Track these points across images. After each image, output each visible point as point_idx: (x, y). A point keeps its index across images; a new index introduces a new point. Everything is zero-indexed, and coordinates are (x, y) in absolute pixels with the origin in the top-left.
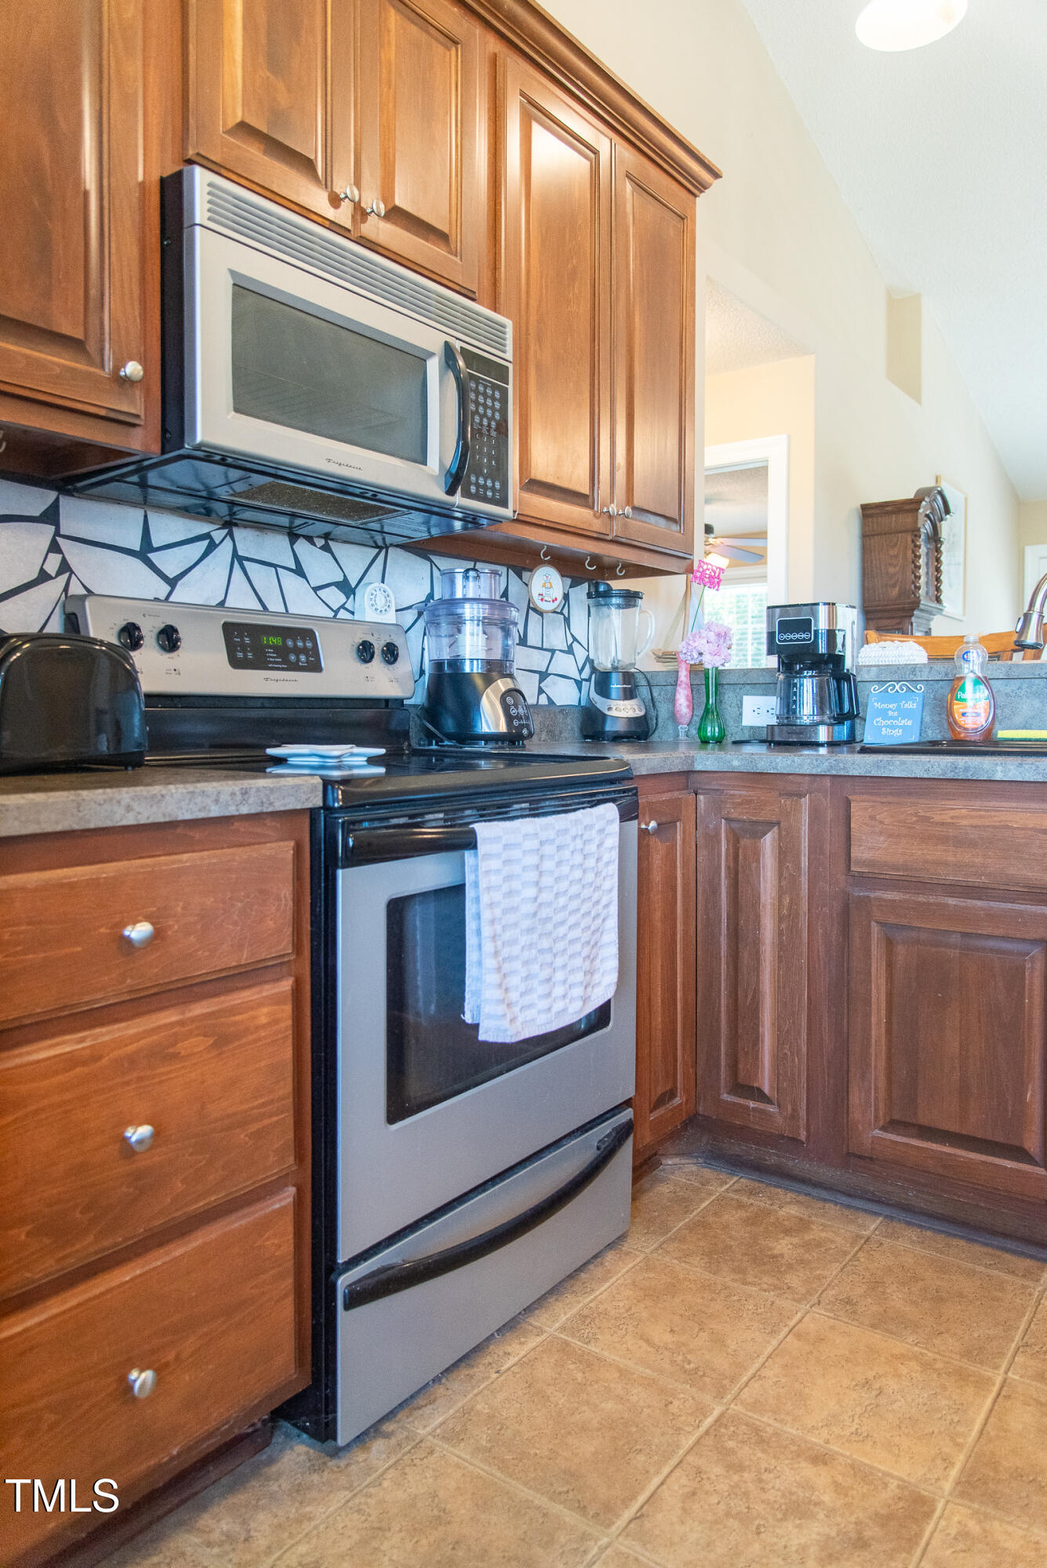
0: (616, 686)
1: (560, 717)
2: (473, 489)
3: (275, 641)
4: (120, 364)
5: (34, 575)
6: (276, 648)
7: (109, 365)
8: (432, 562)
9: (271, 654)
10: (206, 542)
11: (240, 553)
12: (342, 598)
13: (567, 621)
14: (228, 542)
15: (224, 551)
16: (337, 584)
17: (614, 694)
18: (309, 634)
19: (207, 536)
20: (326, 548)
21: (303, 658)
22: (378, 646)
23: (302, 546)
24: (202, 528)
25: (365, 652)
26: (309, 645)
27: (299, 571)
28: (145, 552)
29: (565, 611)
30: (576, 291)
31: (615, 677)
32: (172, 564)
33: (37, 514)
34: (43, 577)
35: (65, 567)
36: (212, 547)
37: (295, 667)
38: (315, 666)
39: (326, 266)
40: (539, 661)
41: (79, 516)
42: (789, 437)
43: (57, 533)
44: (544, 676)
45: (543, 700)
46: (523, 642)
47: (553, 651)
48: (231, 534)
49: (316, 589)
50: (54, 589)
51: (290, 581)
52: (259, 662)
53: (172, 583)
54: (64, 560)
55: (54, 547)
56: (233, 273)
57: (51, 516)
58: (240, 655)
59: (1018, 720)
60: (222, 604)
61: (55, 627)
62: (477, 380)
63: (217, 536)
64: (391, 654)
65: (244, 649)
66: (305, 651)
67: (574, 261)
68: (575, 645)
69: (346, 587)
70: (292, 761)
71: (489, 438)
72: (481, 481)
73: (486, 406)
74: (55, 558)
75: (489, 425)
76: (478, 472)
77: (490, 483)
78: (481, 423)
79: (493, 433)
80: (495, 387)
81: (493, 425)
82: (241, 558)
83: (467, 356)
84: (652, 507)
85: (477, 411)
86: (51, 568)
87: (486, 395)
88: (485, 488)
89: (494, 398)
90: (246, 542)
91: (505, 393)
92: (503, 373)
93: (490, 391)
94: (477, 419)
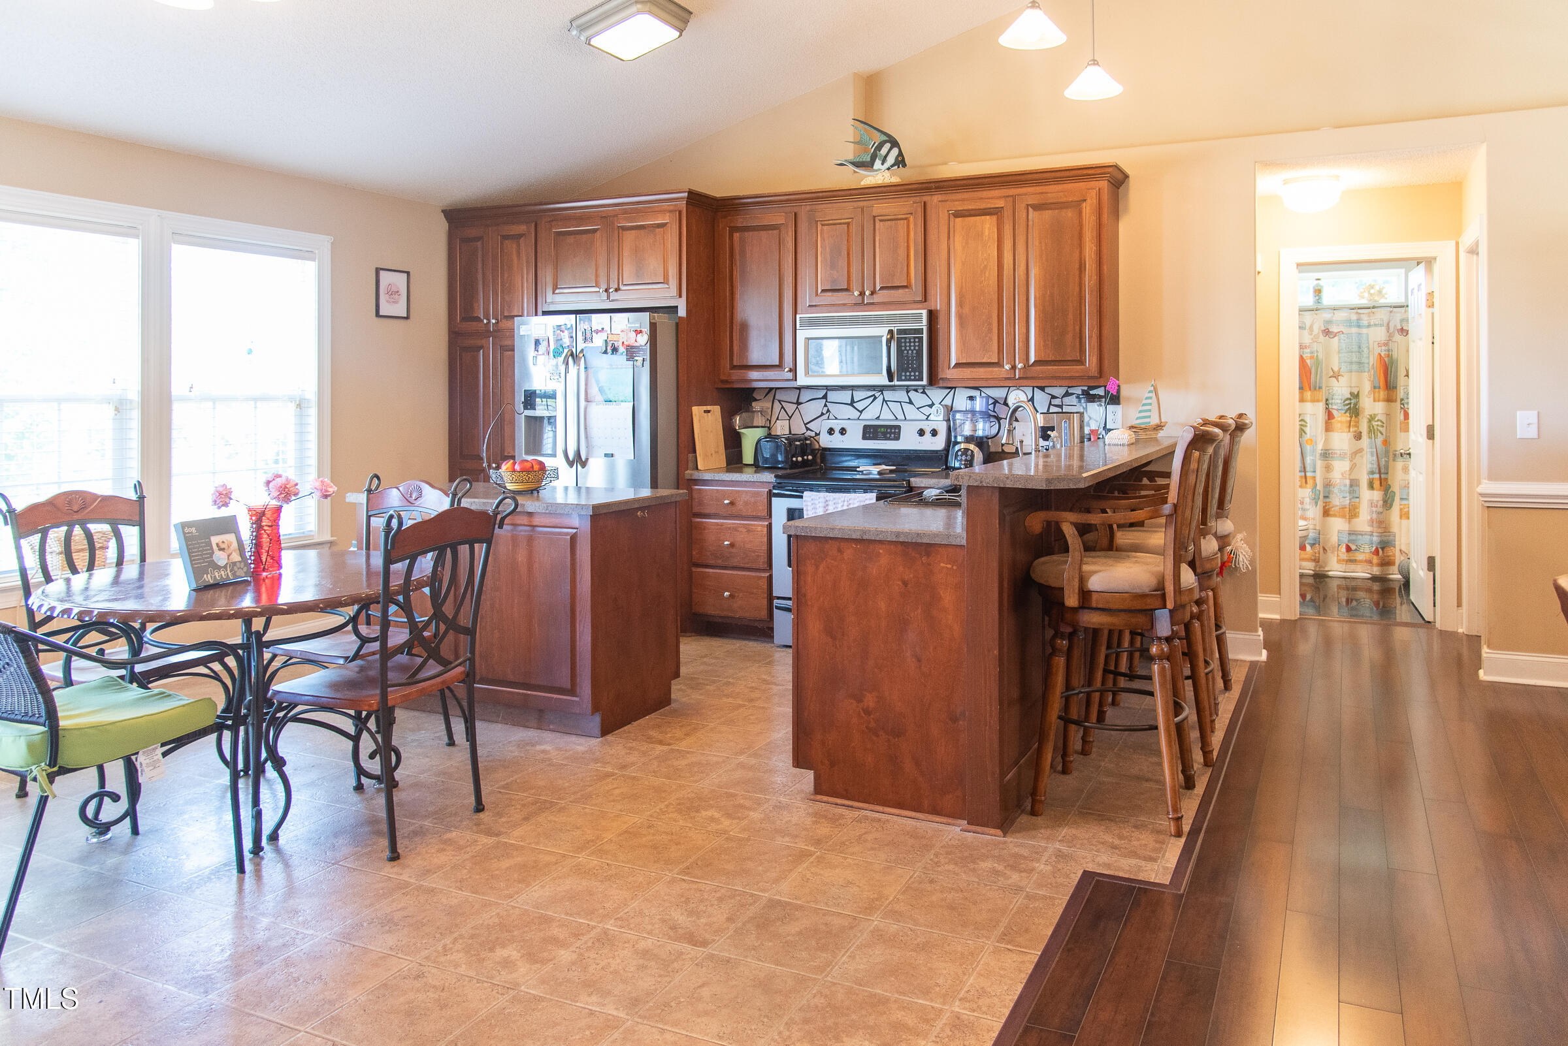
2: (903, 378)
3: (884, 430)
4: (788, 368)
6: (883, 433)
9: (880, 434)
10: (873, 398)
14: (881, 397)
15: (880, 400)
16: (928, 406)
18: (898, 427)
19: (874, 395)
20: (924, 392)
21: (893, 436)
22: (929, 430)
23: (912, 394)
24: (873, 393)
25: (921, 433)
26: (897, 431)
27: (911, 402)
28: (852, 403)
32: (860, 406)
33: (821, 397)
34: (823, 414)
35: (828, 411)
36: (875, 398)
37: (888, 440)
38: (897, 438)
41: (832, 395)
43: (826, 402)
48: (882, 393)
49: (918, 409)
50: (825, 417)
51: (907, 407)
52: (875, 438)
53: (861, 412)
54: (828, 409)
55: (825, 406)
56: (806, 338)
57: (825, 397)
58: (867, 435)
60: (878, 418)
62: (905, 338)
63: (877, 395)
64: (934, 433)
65: (870, 432)
66: (895, 433)
69: (931, 406)
71: (913, 357)
72: (908, 374)
73: (910, 346)
74: (826, 409)
75: (912, 352)
76: (907, 370)
77: (912, 374)
78: (908, 353)
79: (914, 355)
80: (915, 338)
81: (915, 352)
82: (886, 401)
83: (900, 331)
84: (1051, 358)
85: (906, 349)
86: (824, 412)
87: (910, 342)
88: (910, 376)
89: (914, 342)
90: (888, 395)
91: (921, 339)
92: (920, 331)
93: (912, 340)
94: (906, 352)
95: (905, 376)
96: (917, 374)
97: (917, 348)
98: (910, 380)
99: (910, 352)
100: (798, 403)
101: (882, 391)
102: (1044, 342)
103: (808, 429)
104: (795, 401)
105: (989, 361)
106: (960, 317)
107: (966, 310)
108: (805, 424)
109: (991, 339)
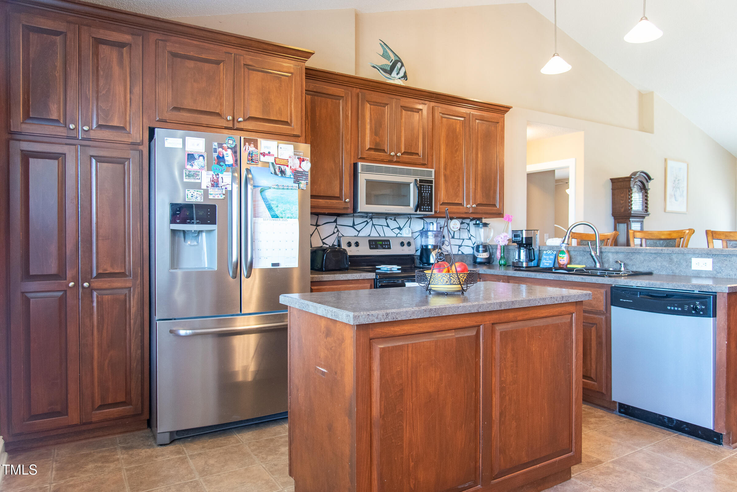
0: (481, 249)
1: (465, 257)
2: (422, 209)
3: (381, 243)
4: (345, 200)
5: (332, 233)
6: (380, 245)
7: (344, 200)
8: (424, 220)
9: (379, 246)
10: (366, 222)
11: (374, 224)
12: (399, 231)
13: (469, 231)
14: (371, 221)
15: (370, 223)
16: (398, 228)
17: (481, 251)
18: (389, 241)
19: (367, 221)
20: (395, 220)
21: (387, 246)
22: (405, 243)
24: (366, 219)
25: (402, 244)
26: (388, 243)
27: (388, 226)
28: (353, 226)
29: (468, 228)
30: (458, 154)
31: (481, 246)
32: (359, 228)
33: (333, 221)
34: (334, 233)
35: (338, 231)
36: (368, 223)
37: (385, 248)
38: (389, 248)
39: (386, 172)
40: (459, 242)
41: (341, 221)
42: (576, 159)
43: (337, 224)
44: (460, 246)
45: (460, 253)
46: (453, 237)
47: (464, 239)
48: (372, 220)
49: (392, 230)
50: (336, 235)
51: (386, 229)
52: (376, 248)
53: (359, 232)
54: (338, 230)
55: (336, 227)
56: (365, 179)
57: (335, 221)
58: (372, 246)
59: (577, 262)
60: (369, 236)
61: (336, 243)
62: (424, 185)
63: (369, 221)
64: (409, 244)
65: (373, 245)
66: (387, 245)
67: (457, 147)
68: (472, 237)
69: (400, 228)
70: (382, 269)
71: (427, 197)
72: (425, 207)
73: (426, 190)
74: (336, 229)
75: (427, 195)
76: (424, 205)
77: (427, 207)
78: (425, 195)
79: (428, 196)
80: (429, 186)
81: (428, 194)
82: (374, 225)
83: (421, 181)
84: (485, 203)
85: (424, 192)
86: (335, 231)
87: (426, 188)
88: (426, 208)
89: (428, 188)
90: (375, 221)
91: (432, 186)
92: (431, 182)
93: (427, 187)
94: (424, 194)
95: (423, 208)
96: (429, 207)
97: (429, 192)
98: (426, 211)
99: (426, 194)
100: (317, 225)
101: (371, 218)
102: (482, 194)
103: (324, 243)
104: (315, 224)
105: (458, 202)
106: (445, 176)
107: (448, 172)
108: (322, 240)
109: (459, 190)
